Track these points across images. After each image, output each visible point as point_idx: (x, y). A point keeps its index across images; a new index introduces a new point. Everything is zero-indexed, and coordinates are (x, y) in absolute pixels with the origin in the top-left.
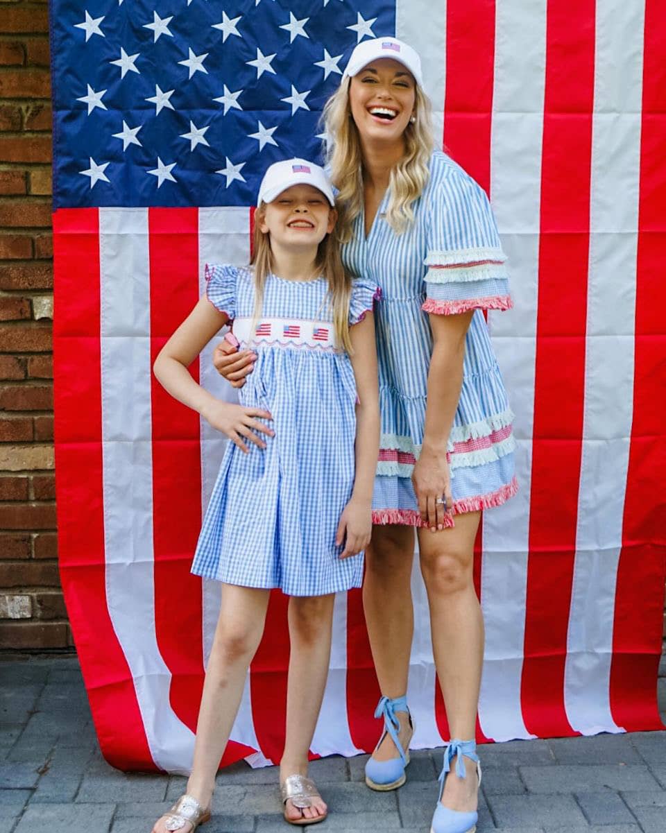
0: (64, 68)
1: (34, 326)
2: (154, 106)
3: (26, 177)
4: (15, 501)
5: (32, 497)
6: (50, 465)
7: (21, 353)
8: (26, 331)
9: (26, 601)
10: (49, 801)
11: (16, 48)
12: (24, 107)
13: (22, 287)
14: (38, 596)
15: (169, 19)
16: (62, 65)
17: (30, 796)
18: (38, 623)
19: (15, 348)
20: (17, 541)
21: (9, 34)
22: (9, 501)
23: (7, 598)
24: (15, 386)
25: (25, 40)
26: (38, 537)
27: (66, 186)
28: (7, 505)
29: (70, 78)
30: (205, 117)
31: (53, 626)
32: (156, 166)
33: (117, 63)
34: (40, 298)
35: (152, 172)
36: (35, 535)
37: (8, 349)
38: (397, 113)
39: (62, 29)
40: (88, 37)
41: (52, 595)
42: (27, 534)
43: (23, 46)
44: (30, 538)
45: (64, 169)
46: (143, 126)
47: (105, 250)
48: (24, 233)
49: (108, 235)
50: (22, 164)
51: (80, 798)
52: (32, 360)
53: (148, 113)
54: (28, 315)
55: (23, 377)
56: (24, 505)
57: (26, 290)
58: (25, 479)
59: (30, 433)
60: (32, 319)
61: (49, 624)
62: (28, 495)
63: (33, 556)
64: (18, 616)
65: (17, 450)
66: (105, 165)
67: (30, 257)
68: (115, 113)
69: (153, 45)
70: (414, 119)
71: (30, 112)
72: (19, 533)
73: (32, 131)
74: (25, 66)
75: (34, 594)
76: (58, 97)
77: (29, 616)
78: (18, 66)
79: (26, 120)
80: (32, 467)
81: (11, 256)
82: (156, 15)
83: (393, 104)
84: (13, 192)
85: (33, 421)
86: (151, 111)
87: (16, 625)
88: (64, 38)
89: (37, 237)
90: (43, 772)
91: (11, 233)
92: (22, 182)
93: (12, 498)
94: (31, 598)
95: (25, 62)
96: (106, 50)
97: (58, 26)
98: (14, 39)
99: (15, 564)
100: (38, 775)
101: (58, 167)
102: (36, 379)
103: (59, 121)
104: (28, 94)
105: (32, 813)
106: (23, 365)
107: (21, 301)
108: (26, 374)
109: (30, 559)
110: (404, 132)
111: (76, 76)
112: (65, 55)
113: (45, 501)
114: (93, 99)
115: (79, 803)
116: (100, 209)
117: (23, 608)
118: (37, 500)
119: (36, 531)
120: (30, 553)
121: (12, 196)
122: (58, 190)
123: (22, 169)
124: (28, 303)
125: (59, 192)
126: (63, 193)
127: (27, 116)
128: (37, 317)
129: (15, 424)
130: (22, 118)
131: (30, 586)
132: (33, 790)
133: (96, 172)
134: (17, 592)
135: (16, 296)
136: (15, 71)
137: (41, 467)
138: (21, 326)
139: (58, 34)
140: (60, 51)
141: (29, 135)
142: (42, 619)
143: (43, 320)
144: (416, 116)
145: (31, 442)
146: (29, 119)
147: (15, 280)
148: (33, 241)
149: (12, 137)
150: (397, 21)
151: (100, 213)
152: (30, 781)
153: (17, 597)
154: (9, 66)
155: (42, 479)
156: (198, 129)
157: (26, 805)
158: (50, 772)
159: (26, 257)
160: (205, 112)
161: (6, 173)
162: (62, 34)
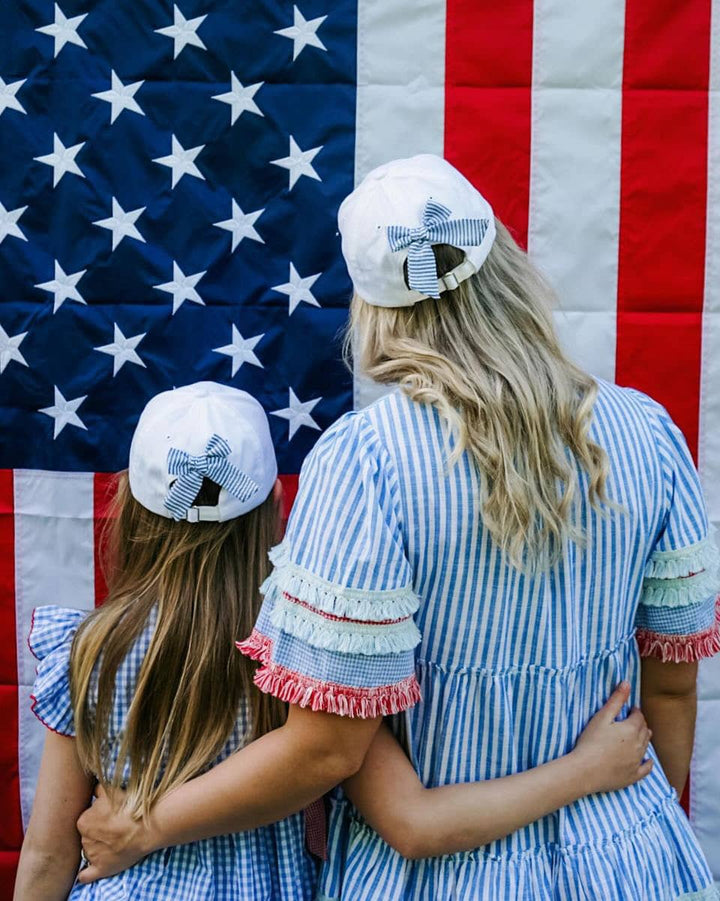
30: (22, 316)
156: (9, 335)
160: (22, 306)
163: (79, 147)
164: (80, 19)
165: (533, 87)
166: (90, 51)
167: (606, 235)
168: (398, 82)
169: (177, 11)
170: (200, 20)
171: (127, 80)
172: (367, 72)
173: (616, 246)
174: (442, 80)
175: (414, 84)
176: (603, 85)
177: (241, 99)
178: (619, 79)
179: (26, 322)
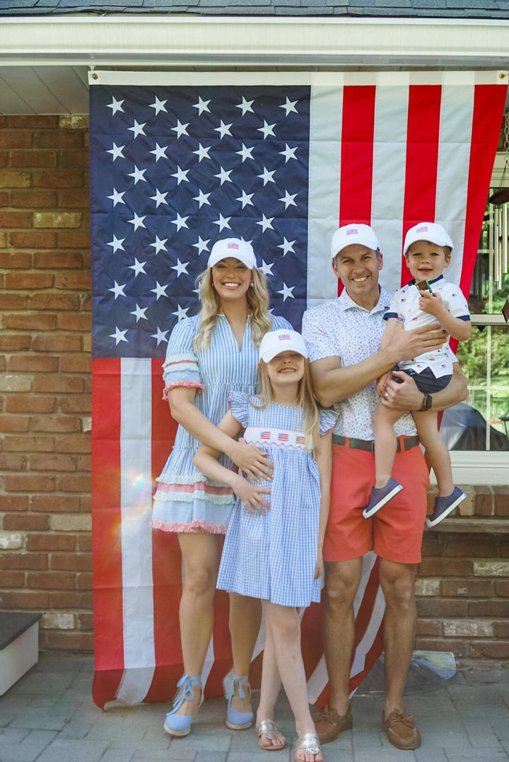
0: (100, 270)
1: (83, 436)
2: (155, 294)
3: (81, 340)
4: (66, 550)
5: (78, 548)
6: (89, 527)
7: (73, 454)
8: (78, 439)
9: (71, 617)
10: (68, 738)
11: (76, 257)
12: (81, 295)
13: (75, 410)
14: (79, 614)
15: (165, 241)
16: (99, 268)
17: (57, 734)
18: (80, 633)
19: (70, 451)
20: (66, 577)
21: (72, 248)
22: (62, 550)
23: (59, 615)
24: (70, 475)
25: (82, 252)
26: (81, 575)
27: (101, 344)
28: (62, 553)
29: (104, 276)
30: (187, 302)
31: (87, 635)
32: (156, 332)
33: (132, 267)
34: (86, 418)
35: (154, 336)
36: (78, 574)
37: (65, 451)
38: (240, 284)
39: (99, 246)
40: (115, 250)
41: (88, 615)
42: (73, 573)
43: (81, 256)
44: (75, 576)
45: (99, 333)
46: (149, 307)
47: (124, 384)
48: (78, 376)
49: (126, 375)
50: (79, 331)
51: (89, 737)
52: (81, 458)
53: (151, 299)
54: (79, 429)
55: (74, 469)
56: (72, 553)
57: (78, 413)
58: (73, 536)
59: (78, 506)
60: (81, 431)
61: (86, 633)
62: (75, 547)
63: (77, 587)
64: (65, 628)
65: (68, 517)
66: (125, 332)
67: (81, 391)
68: (131, 298)
69: (155, 256)
70: (252, 284)
71: (84, 298)
72: (68, 572)
73: (86, 310)
74: (82, 268)
75: (77, 614)
76: (96, 288)
77: (72, 627)
78: (77, 269)
79: (82, 303)
80: (78, 529)
81: (70, 390)
82: (157, 238)
83: (238, 280)
84: (72, 349)
85: (80, 498)
86: (154, 298)
87: (64, 633)
88: (100, 251)
89: (86, 379)
90: (68, 722)
91: (70, 375)
92: (78, 343)
93: (64, 548)
94: (75, 616)
95: (82, 266)
96: (126, 260)
97: (96, 243)
98: (76, 251)
99: (65, 592)
100: (64, 724)
101: (95, 332)
102: (83, 471)
103: (97, 303)
104: (83, 286)
105: (57, 743)
106: (75, 462)
107: (75, 419)
108: (77, 468)
109: (75, 590)
110: (247, 293)
111: (108, 275)
112: (101, 261)
113: (85, 551)
114: (118, 290)
115: (88, 740)
116: (122, 359)
117: (69, 622)
118: (81, 550)
119: (79, 571)
120: (75, 586)
121: (72, 352)
122: (95, 346)
123: (78, 335)
124: (79, 421)
125: (96, 348)
126: (99, 348)
127: (82, 300)
128: (85, 430)
129: (68, 499)
130: (80, 302)
131: (74, 608)
132: (59, 731)
133: (119, 336)
134: (65, 611)
135: (72, 416)
136: (75, 271)
137: (83, 529)
138: (74, 436)
139: (96, 248)
140: (97, 259)
141: (84, 313)
142: (81, 630)
143: (88, 432)
144: (253, 283)
145: (78, 512)
146: (84, 302)
147: (72, 406)
148: (84, 381)
149: (73, 314)
150: (309, 243)
151: (122, 362)
152: (58, 727)
153: (65, 615)
154: (72, 269)
155: (85, 537)
156: (183, 309)
157: (54, 739)
158: (72, 722)
159: (80, 392)
160: (188, 298)
161: (68, 337)
162: (99, 248)
163: (208, 241)
164: (208, 195)
165: (371, 219)
166: (212, 206)
167: (397, 272)
168: (323, 218)
169: (243, 192)
170: (252, 195)
171: (225, 217)
172: (312, 214)
173: (400, 276)
174: (339, 217)
175: (328, 219)
176: (397, 218)
177: (266, 223)
178: (402, 217)
179: (189, 304)
